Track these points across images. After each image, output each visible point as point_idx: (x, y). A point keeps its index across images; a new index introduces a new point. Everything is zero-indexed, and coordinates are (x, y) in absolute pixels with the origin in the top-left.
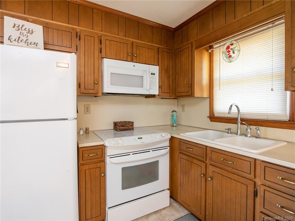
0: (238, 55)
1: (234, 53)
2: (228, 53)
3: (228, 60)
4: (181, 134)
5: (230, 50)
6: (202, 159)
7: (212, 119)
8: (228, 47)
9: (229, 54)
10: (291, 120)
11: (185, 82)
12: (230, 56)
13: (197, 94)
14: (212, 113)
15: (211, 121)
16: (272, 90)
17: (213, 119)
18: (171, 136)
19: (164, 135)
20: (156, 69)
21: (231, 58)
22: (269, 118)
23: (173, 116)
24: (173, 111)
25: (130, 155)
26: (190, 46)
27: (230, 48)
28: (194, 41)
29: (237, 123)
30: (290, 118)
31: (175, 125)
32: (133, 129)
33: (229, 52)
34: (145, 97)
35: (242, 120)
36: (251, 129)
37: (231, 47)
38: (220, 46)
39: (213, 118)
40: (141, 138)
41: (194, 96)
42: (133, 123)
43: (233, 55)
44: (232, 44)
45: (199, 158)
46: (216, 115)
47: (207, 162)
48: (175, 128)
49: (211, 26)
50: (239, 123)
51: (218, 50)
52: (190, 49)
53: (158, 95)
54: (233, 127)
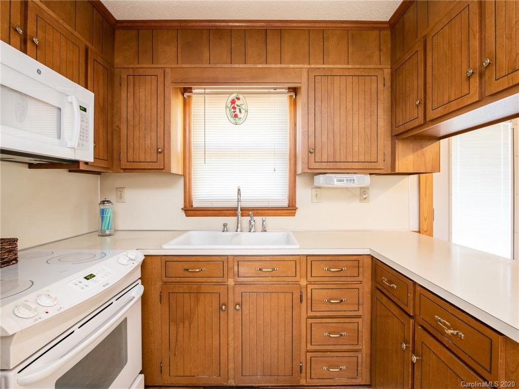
0: (245, 117)
1: (240, 112)
2: (233, 110)
3: (232, 120)
4: (165, 247)
5: (236, 106)
6: (220, 280)
7: (190, 212)
8: (233, 102)
9: (234, 112)
10: (291, 206)
12: (236, 116)
13: (173, 168)
14: (189, 203)
15: (188, 216)
16: (275, 170)
17: (192, 213)
18: (145, 255)
21: (237, 119)
22: (270, 205)
23: (103, 212)
24: (103, 202)
25: (73, 332)
26: (160, 72)
27: (236, 103)
28: (169, 68)
29: (236, 215)
30: (289, 203)
31: (108, 232)
32: (16, 260)
33: (234, 108)
34: (27, 165)
35: (243, 209)
36: (254, 221)
37: (238, 102)
38: (205, 93)
39: (191, 210)
40: (92, 276)
42: (16, 240)
43: (240, 115)
44: (238, 99)
45: (214, 280)
46: (195, 205)
48: (108, 239)
49: (206, 56)
50: (239, 214)
51: (201, 98)
52: (161, 79)
53: (86, 163)
54: (231, 221)
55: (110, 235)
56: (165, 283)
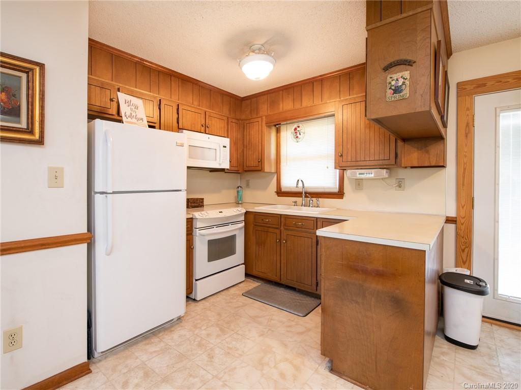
0: (303, 137)
1: (300, 134)
3: (295, 140)
4: (255, 209)
5: (297, 131)
6: (277, 227)
8: (295, 129)
9: (296, 135)
11: (255, 156)
12: (297, 137)
13: (267, 169)
14: (279, 188)
15: (278, 196)
16: (328, 168)
17: (280, 195)
18: (246, 211)
19: (239, 209)
20: (226, 141)
21: (297, 139)
23: (238, 192)
24: (238, 187)
25: (214, 228)
26: (259, 119)
28: (264, 116)
29: (302, 197)
30: (339, 190)
31: (240, 202)
32: (203, 206)
33: (296, 133)
35: (306, 193)
36: (312, 201)
37: (298, 129)
38: (287, 124)
39: (280, 193)
41: (264, 172)
43: (299, 136)
44: (299, 127)
45: (274, 226)
46: (283, 190)
47: (282, 228)
49: (281, 106)
50: (304, 196)
51: (285, 126)
52: (260, 123)
53: (228, 169)
54: (299, 200)
55: (241, 204)
56: (255, 225)
